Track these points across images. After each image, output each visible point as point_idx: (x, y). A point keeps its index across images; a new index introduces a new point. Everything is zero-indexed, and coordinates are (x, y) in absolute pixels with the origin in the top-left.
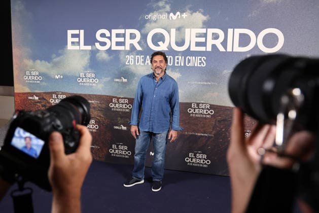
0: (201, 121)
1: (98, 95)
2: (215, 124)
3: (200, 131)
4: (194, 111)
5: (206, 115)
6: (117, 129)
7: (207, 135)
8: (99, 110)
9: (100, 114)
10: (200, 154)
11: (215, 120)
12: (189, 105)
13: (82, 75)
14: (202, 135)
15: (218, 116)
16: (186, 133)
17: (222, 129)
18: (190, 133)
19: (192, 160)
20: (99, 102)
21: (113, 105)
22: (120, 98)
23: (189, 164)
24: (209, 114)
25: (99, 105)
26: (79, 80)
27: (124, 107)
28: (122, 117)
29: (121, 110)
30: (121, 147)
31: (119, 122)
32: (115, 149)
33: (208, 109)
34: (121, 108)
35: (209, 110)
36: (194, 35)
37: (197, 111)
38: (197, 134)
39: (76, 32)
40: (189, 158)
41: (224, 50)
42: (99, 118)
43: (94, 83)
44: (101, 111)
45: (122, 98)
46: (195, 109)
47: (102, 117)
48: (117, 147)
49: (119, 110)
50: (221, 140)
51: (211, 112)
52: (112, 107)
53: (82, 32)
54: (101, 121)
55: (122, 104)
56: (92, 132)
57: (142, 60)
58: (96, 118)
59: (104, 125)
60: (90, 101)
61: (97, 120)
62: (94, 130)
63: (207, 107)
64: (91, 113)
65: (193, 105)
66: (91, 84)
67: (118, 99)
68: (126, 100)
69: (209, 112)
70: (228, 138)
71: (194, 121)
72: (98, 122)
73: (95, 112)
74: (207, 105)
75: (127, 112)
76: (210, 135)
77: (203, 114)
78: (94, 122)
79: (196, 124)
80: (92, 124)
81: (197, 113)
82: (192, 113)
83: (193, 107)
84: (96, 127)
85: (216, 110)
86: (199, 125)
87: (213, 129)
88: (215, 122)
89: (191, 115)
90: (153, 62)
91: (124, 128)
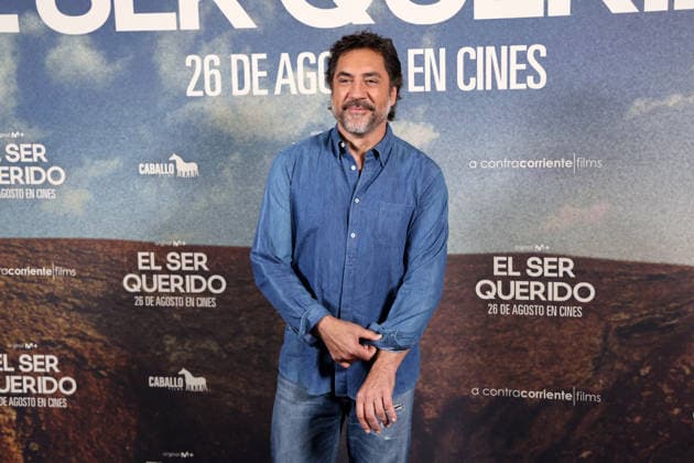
0: (537, 336)
1: (70, 242)
3: (538, 379)
4: (506, 291)
5: (558, 304)
6: (166, 389)
7: (568, 397)
8: (76, 308)
9: (81, 327)
11: (603, 324)
12: (480, 265)
14: (549, 395)
15: (615, 310)
16: (475, 392)
17: (641, 364)
18: (494, 392)
20: (73, 272)
21: (141, 283)
22: (171, 249)
25: (78, 284)
27: (191, 288)
28: (182, 335)
29: (178, 302)
31: (173, 357)
33: (566, 278)
34: (177, 294)
35: (573, 283)
37: (516, 289)
38: (522, 394)
41: (633, 9)
42: (78, 345)
43: (46, 185)
44: (88, 310)
45: (180, 250)
46: (506, 281)
47: (94, 342)
49: (169, 302)
50: (638, 419)
51: (584, 292)
52: (136, 289)
54: (87, 355)
55: (182, 273)
56: (48, 410)
57: (257, 74)
58: (66, 347)
59: (102, 376)
60: (33, 272)
61: (72, 356)
62: (57, 403)
63: (561, 269)
64: (40, 326)
65: (496, 266)
66: (31, 194)
67: (162, 252)
68: (197, 255)
69: (573, 292)
70: (670, 407)
71: (509, 334)
72: (73, 361)
73: (60, 320)
74: (561, 260)
75: (204, 309)
76: (584, 397)
77: (546, 304)
78: (54, 366)
79: (516, 349)
80: (46, 374)
81: (518, 297)
82: (497, 300)
83: (496, 273)
84: (67, 386)
85: (605, 280)
86: (532, 353)
87: (596, 370)
88: (605, 338)
89: (493, 309)
90: (335, 80)
91: (196, 383)
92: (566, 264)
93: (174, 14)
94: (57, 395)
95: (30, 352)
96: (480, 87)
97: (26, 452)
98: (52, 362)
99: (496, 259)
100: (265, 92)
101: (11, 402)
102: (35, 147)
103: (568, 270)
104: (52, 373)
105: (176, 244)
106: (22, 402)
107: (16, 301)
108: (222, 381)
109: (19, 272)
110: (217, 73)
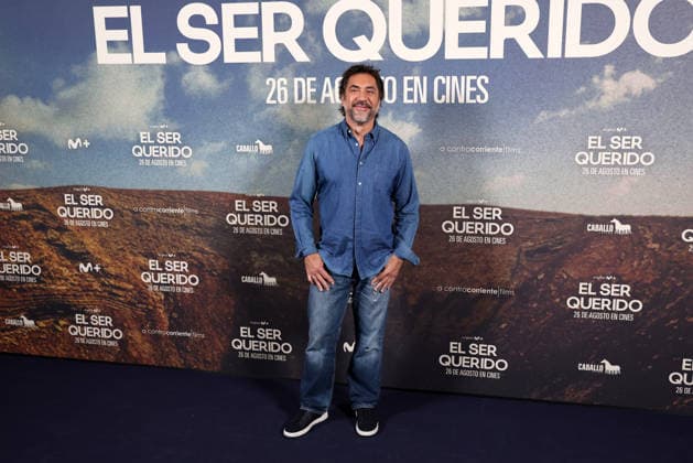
0: (478, 256)
1: (195, 193)
2: (518, 263)
3: (477, 281)
4: (460, 228)
5: (491, 236)
6: (251, 284)
7: (495, 292)
8: (199, 234)
9: (201, 245)
10: (478, 342)
11: (517, 249)
12: (445, 212)
13: (144, 136)
14: (484, 291)
15: (525, 240)
16: (440, 288)
17: (539, 273)
18: (451, 289)
19: (457, 362)
20: (196, 211)
21: (237, 219)
22: (256, 198)
23: (449, 371)
24: (500, 235)
25: (199, 219)
26: (137, 150)
27: (267, 223)
28: (261, 251)
29: (259, 231)
30: (264, 333)
31: (256, 265)
32: (247, 340)
33: (496, 220)
34: (259, 226)
35: (500, 223)
36: (453, 14)
37: (466, 227)
38: (468, 290)
39: (119, 12)
40: (451, 355)
41: (540, 55)
42: (200, 256)
43: (180, 158)
44: (206, 235)
45: (261, 199)
46: (461, 222)
47: (207, 253)
48: (254, 332)
49: (254, 231)
50: (535, 305)
51: (507, 229)
52: (234, 222)
53: (136, 11)
54: (205, 262)
55: (263, 214)
56: (183, 294)
57: (310, 90)
58: (192, 257)
59: (213, 275)
60: (172, 211)
61: (195, 262)
62: (187, 290)
63: (494, 215)
64: (177, 244)
65: (455, 212)
66: (171, 163)
67: (250, 200)
68: (271, 203)
69: (500, 229)
70: (554, 298)
71: (461, 254)
72: (196, 266)
73: (189, 241)
74: (494, 210)
75: (275, 236)
76: (505, 292)
77: (484, 236)
78: (186, 268)
79: (464, 264)
80: (181, 273)
81: (468, 232)
82: (455, 233)
83: (455, 217)
84: (193, 280)
85: (520, 222)
86: (475, 265)
87: (512, 276)
88: (518, 256)
89: (452, 239)
90: (347, 91)
91: (270, 280)
92: (497, 212)
93: (259, 53)
94: (187, 285)
95: (172, 259)
96: (448, 101)
97: (170, 318)
98: (184, 265)
99: (455, 208)
100: (314, 102)
101: (161, 289)
102: (174, 134)
103: (498, 215)
104: (184, 272)
105: (259, 195)
106: (166, 289)
107: (163, 228)
108: (286, 280)
109: (165, 211)
110: (285, 90)
